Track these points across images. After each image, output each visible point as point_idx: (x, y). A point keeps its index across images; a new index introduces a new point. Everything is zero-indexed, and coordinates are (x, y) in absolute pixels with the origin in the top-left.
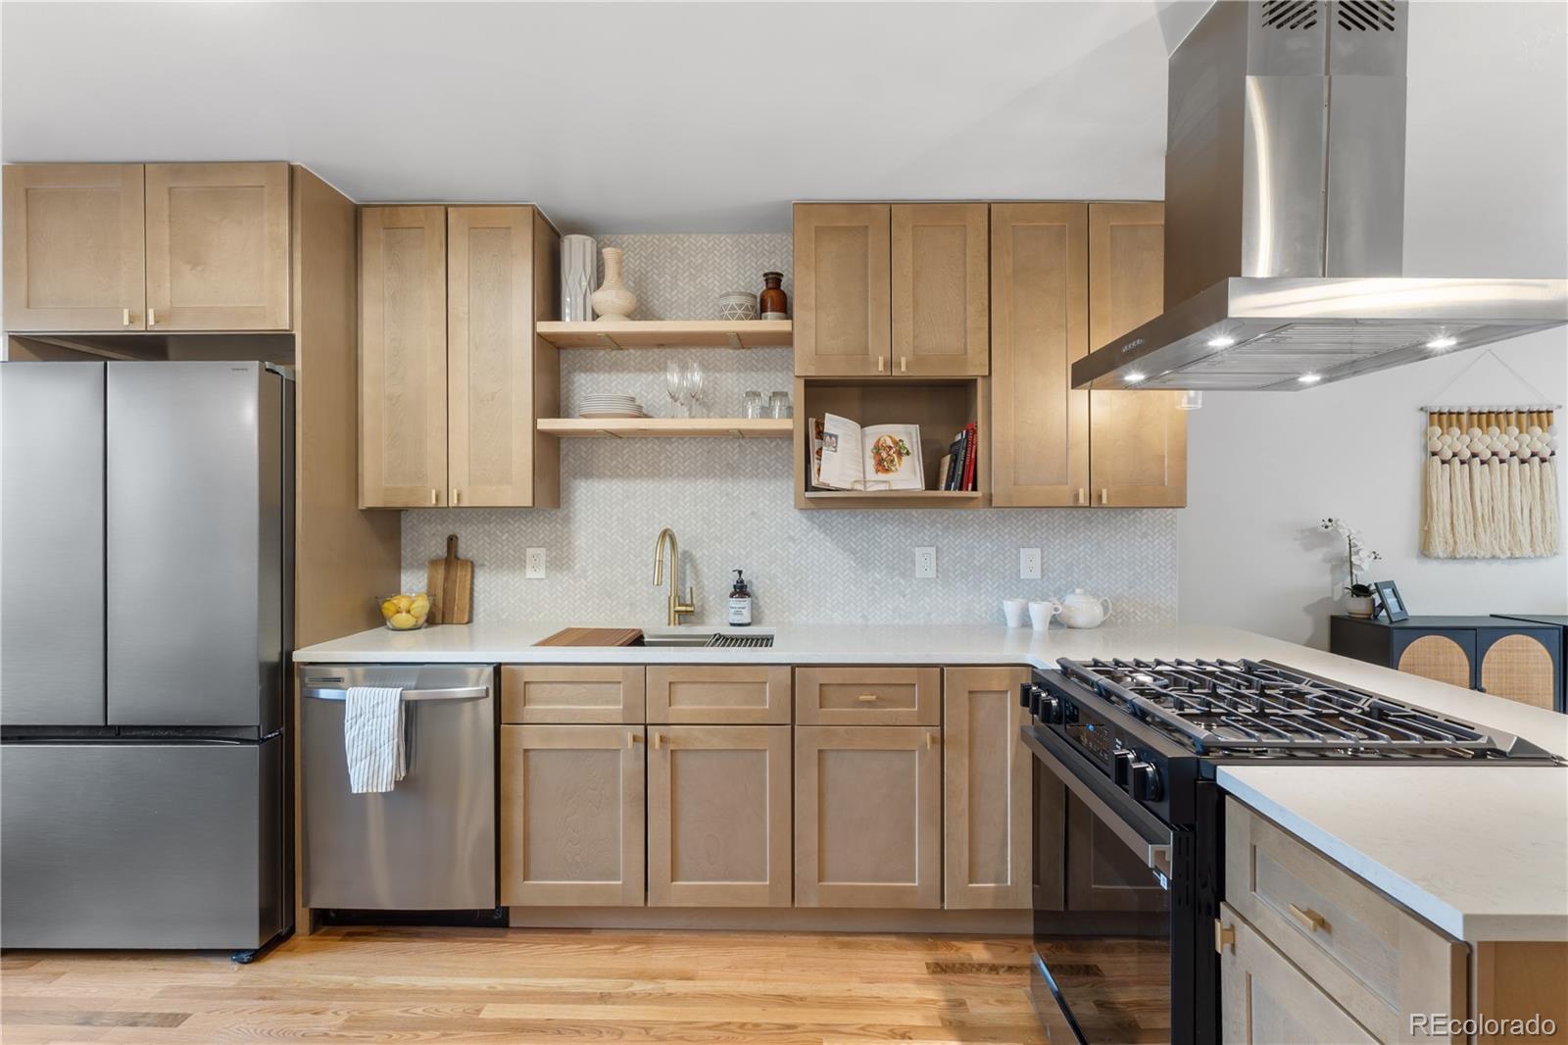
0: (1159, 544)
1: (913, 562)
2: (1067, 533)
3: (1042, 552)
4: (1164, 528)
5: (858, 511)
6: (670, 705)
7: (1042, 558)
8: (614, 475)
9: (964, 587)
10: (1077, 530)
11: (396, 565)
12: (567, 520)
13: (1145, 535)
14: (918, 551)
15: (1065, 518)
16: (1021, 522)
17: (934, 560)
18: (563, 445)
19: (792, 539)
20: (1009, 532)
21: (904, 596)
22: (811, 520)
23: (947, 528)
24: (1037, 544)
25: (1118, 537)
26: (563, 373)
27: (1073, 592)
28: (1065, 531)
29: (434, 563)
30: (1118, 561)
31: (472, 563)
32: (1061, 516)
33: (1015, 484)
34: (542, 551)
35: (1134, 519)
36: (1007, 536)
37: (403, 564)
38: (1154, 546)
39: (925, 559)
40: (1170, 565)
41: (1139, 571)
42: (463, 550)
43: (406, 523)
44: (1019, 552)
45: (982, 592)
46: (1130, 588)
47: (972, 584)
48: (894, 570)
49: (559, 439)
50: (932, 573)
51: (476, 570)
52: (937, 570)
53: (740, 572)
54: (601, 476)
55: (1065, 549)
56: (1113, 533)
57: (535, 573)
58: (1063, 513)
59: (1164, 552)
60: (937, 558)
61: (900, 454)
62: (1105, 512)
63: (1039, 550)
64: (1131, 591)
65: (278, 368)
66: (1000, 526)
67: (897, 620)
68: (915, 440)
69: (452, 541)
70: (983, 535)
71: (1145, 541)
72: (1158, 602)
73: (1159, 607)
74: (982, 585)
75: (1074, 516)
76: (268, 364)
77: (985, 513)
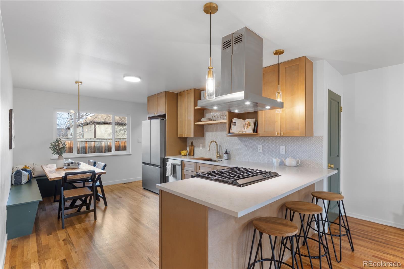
0: (318, 146)
1: (257, 148)
2: (292, 143)
3: (286, 147)
4: (319, 142)
5: (247, 137)
6: (199, 170)
7: (286, 149)
8: (211, 131)
9: (268, 155)
10: (295, 142)
11: (186, 146)
12: (205, 139)
13: (313, 144)
14: (258, 146)
15: (291, 139)
16: (281, 140)
17: (261, 148)
18: (205, 126)
19: (236, 143)
20: (278, 142)
21: (256, 156)
22: (239, 139)
23: (264, 141)
24: (285, 145)
25: (306, 144)
26: (204, 114)
27: (289, 157)
28: (291, 142)
29: (190, 146)
30: (306, 150)
31: (194, 146)
32: (290, 138)
33: (264, 131)
34: (202, 144)
35: (310, 139)
36: (277, 143)
37: (187, 146)
38: (316, 147)
39: (260, 148)
40: (321, 152)
41: (312, 153)
42: (194, 144)
43: (188, 139)
44: (280, 147)
45: (272, 156)
46: (309, 158)
47: (269, 154)
48: (254, 150)
49: (204, 125)
50: (261, 151)
51: (195, 147)
52: (262, 151)
53: (226, 149)
54: (209, 131)
55: (291, 147)
56: (304, 143)
57: (201, 148)
58: (291, 138)
59: (319, 148)
60: (262, 148)
61: (249, 125)
62: (302, 137)
63: (285, 147)
64: (310, 158)
65: (164, 119)
66: (276, 141)
67: (254, 161)
68: (253, 122)
69: (192, 142)
70: (272, 143)
71: (313, 145)
72: (317, 162)
73: (318, 164)
74: (272, 154)
75: (294, 139)
76: (162, 119)
77: (272, 138)
